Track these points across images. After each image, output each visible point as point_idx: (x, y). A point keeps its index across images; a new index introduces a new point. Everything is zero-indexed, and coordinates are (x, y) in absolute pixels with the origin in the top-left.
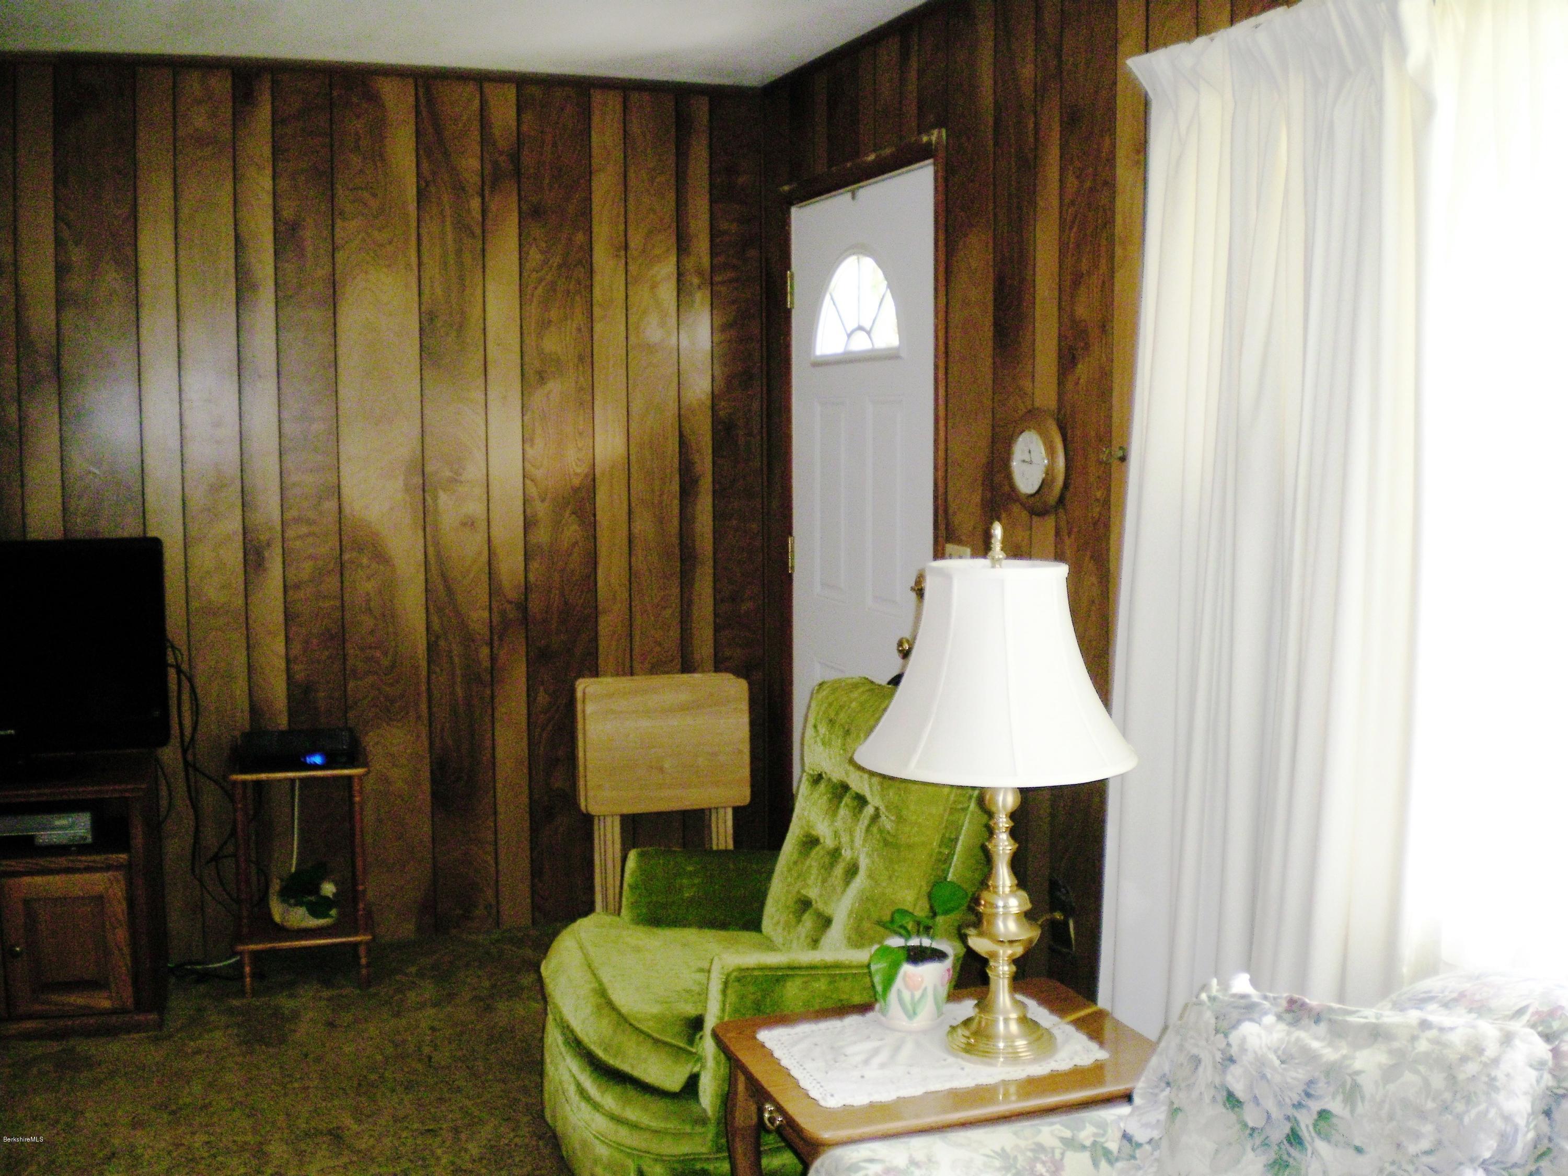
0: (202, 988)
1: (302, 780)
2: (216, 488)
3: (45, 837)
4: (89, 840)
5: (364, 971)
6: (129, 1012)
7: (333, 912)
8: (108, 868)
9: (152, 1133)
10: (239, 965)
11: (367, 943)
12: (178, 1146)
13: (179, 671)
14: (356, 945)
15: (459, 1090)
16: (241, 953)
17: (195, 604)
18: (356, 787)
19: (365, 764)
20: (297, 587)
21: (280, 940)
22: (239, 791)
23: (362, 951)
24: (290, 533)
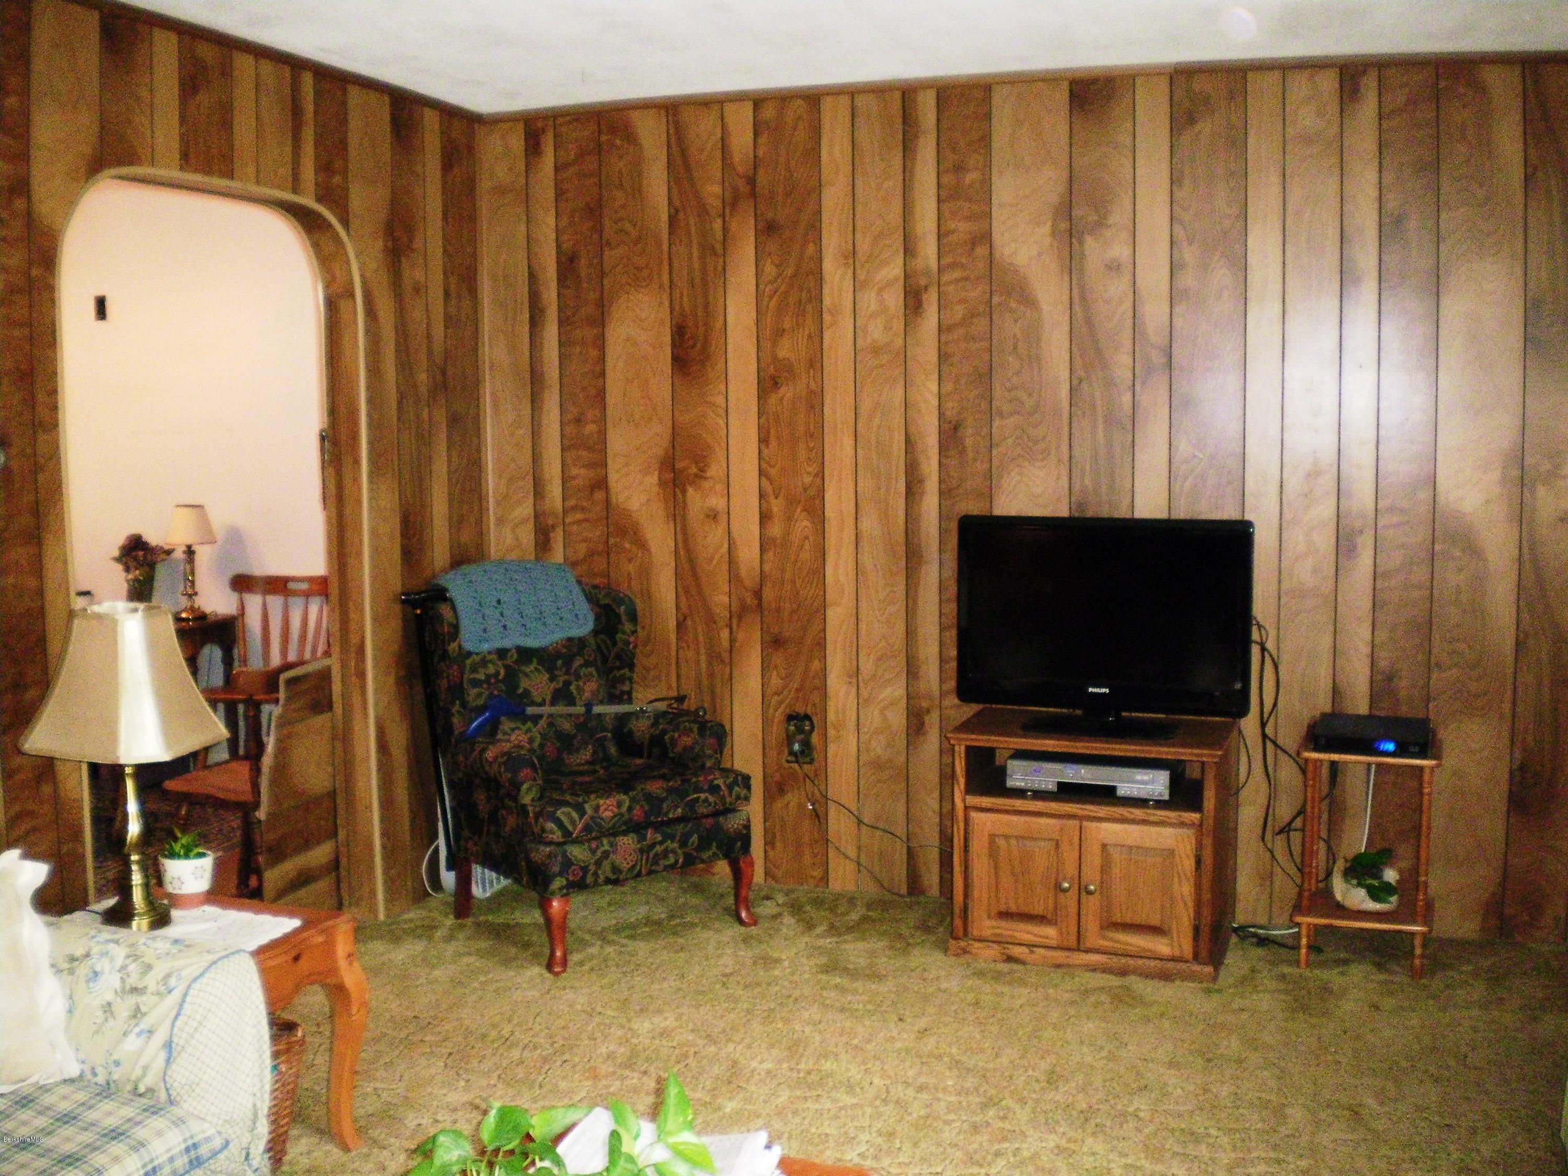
0: (1260, 951)
1: (1379, 765)
2: (1313, 475)
3: (1124, 790)
4: (1166, 797)
5: (1417, 962)
6: (1186, 961)
7: (1394, 899)
8: (1182, 824)
9: (1185, 1076)
10: (1298, 936)
11: (1424, 934)
12: (1206, 1091)
13: (1263, 649)
14: (1412, 934)
15: (1487, 1093)
16: (1298, 925)
17: (1285, 585)
18: (1426, 777)
19: (1437, 757)
20: (1385, 575)
21: (1339, 917)
22: (1310, 767)
23: (1418, 942)
24: (1381, 523)
